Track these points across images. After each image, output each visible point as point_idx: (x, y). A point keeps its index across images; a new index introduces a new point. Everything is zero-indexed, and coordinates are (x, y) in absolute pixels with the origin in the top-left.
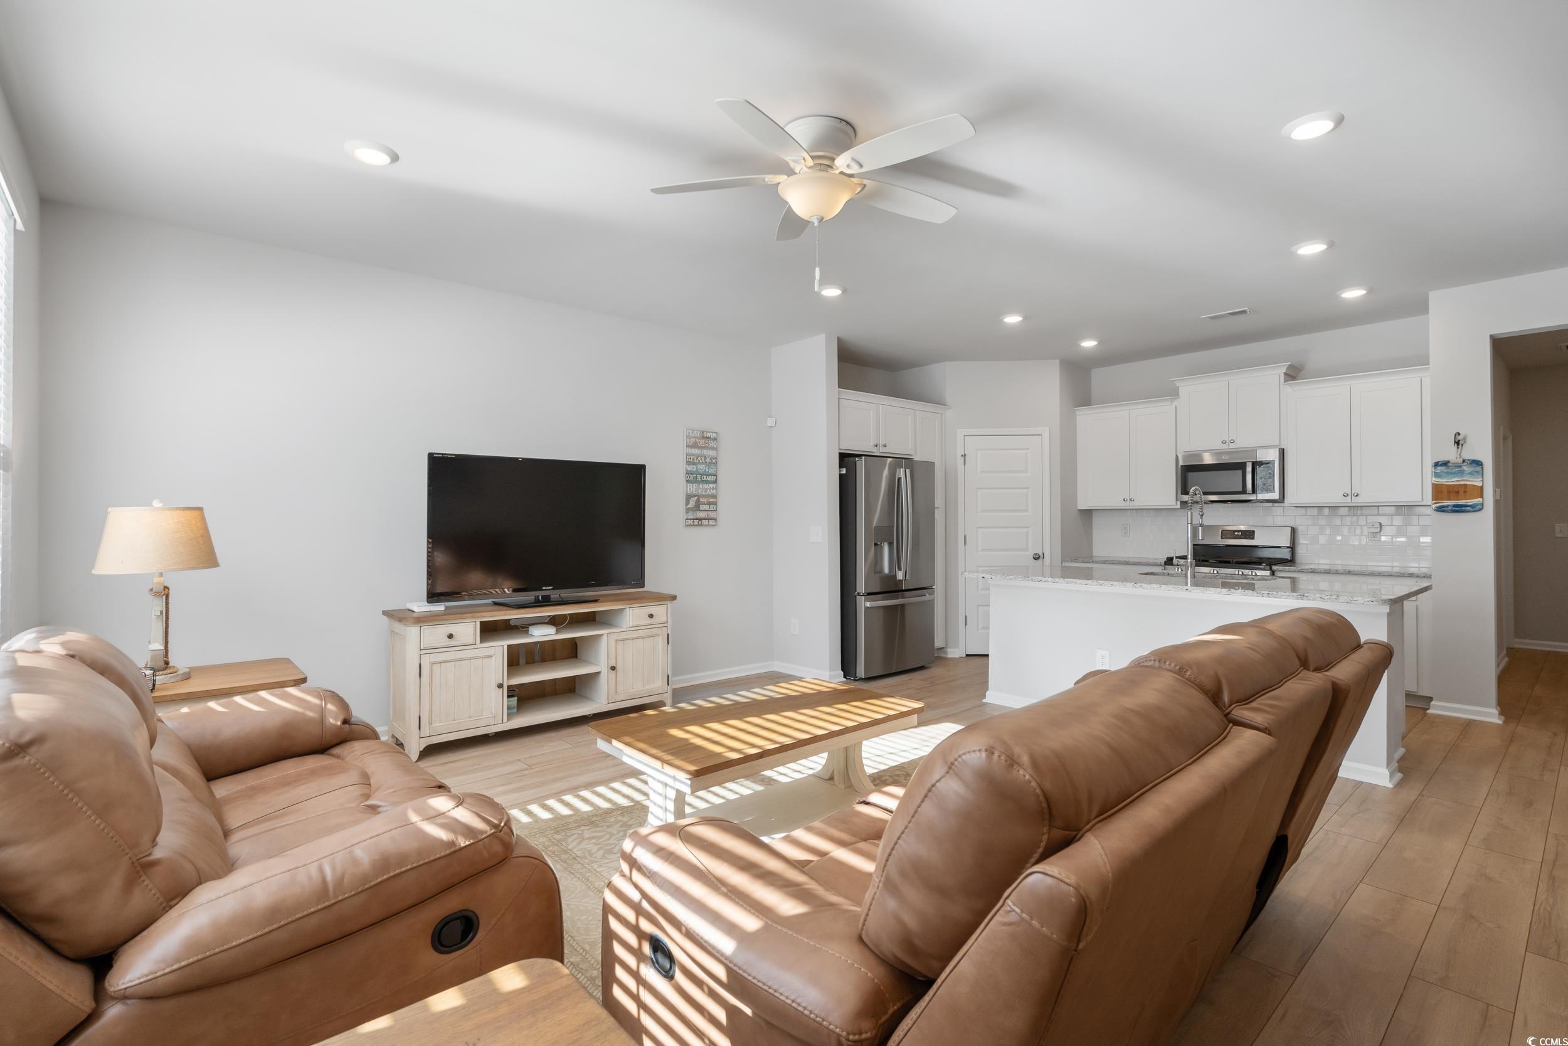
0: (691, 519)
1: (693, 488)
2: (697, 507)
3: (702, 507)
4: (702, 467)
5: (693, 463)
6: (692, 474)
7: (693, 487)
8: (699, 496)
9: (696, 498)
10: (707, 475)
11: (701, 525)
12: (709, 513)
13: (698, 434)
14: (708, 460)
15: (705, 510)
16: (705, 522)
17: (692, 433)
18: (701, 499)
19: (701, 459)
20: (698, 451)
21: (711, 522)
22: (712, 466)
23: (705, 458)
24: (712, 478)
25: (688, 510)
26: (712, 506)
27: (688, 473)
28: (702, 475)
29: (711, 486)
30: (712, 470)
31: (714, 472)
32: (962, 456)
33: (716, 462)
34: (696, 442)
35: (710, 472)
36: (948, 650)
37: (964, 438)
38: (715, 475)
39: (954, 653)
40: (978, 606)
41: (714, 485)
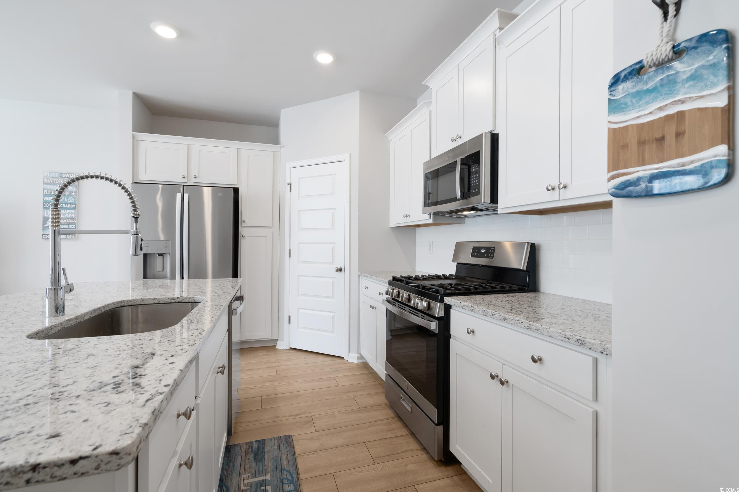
13: (57, 175)
29: (70, 211)
30: (72, 201)
31: (73, 202)
32: (288, 184)
33: (76, 195)
34: (53, 181)
35: (69, 201)
36: (278, 342)
37: (291, 169)
38: (74, 204)
39: (282, 345)
40: (299, 309)
41: (73, 211)
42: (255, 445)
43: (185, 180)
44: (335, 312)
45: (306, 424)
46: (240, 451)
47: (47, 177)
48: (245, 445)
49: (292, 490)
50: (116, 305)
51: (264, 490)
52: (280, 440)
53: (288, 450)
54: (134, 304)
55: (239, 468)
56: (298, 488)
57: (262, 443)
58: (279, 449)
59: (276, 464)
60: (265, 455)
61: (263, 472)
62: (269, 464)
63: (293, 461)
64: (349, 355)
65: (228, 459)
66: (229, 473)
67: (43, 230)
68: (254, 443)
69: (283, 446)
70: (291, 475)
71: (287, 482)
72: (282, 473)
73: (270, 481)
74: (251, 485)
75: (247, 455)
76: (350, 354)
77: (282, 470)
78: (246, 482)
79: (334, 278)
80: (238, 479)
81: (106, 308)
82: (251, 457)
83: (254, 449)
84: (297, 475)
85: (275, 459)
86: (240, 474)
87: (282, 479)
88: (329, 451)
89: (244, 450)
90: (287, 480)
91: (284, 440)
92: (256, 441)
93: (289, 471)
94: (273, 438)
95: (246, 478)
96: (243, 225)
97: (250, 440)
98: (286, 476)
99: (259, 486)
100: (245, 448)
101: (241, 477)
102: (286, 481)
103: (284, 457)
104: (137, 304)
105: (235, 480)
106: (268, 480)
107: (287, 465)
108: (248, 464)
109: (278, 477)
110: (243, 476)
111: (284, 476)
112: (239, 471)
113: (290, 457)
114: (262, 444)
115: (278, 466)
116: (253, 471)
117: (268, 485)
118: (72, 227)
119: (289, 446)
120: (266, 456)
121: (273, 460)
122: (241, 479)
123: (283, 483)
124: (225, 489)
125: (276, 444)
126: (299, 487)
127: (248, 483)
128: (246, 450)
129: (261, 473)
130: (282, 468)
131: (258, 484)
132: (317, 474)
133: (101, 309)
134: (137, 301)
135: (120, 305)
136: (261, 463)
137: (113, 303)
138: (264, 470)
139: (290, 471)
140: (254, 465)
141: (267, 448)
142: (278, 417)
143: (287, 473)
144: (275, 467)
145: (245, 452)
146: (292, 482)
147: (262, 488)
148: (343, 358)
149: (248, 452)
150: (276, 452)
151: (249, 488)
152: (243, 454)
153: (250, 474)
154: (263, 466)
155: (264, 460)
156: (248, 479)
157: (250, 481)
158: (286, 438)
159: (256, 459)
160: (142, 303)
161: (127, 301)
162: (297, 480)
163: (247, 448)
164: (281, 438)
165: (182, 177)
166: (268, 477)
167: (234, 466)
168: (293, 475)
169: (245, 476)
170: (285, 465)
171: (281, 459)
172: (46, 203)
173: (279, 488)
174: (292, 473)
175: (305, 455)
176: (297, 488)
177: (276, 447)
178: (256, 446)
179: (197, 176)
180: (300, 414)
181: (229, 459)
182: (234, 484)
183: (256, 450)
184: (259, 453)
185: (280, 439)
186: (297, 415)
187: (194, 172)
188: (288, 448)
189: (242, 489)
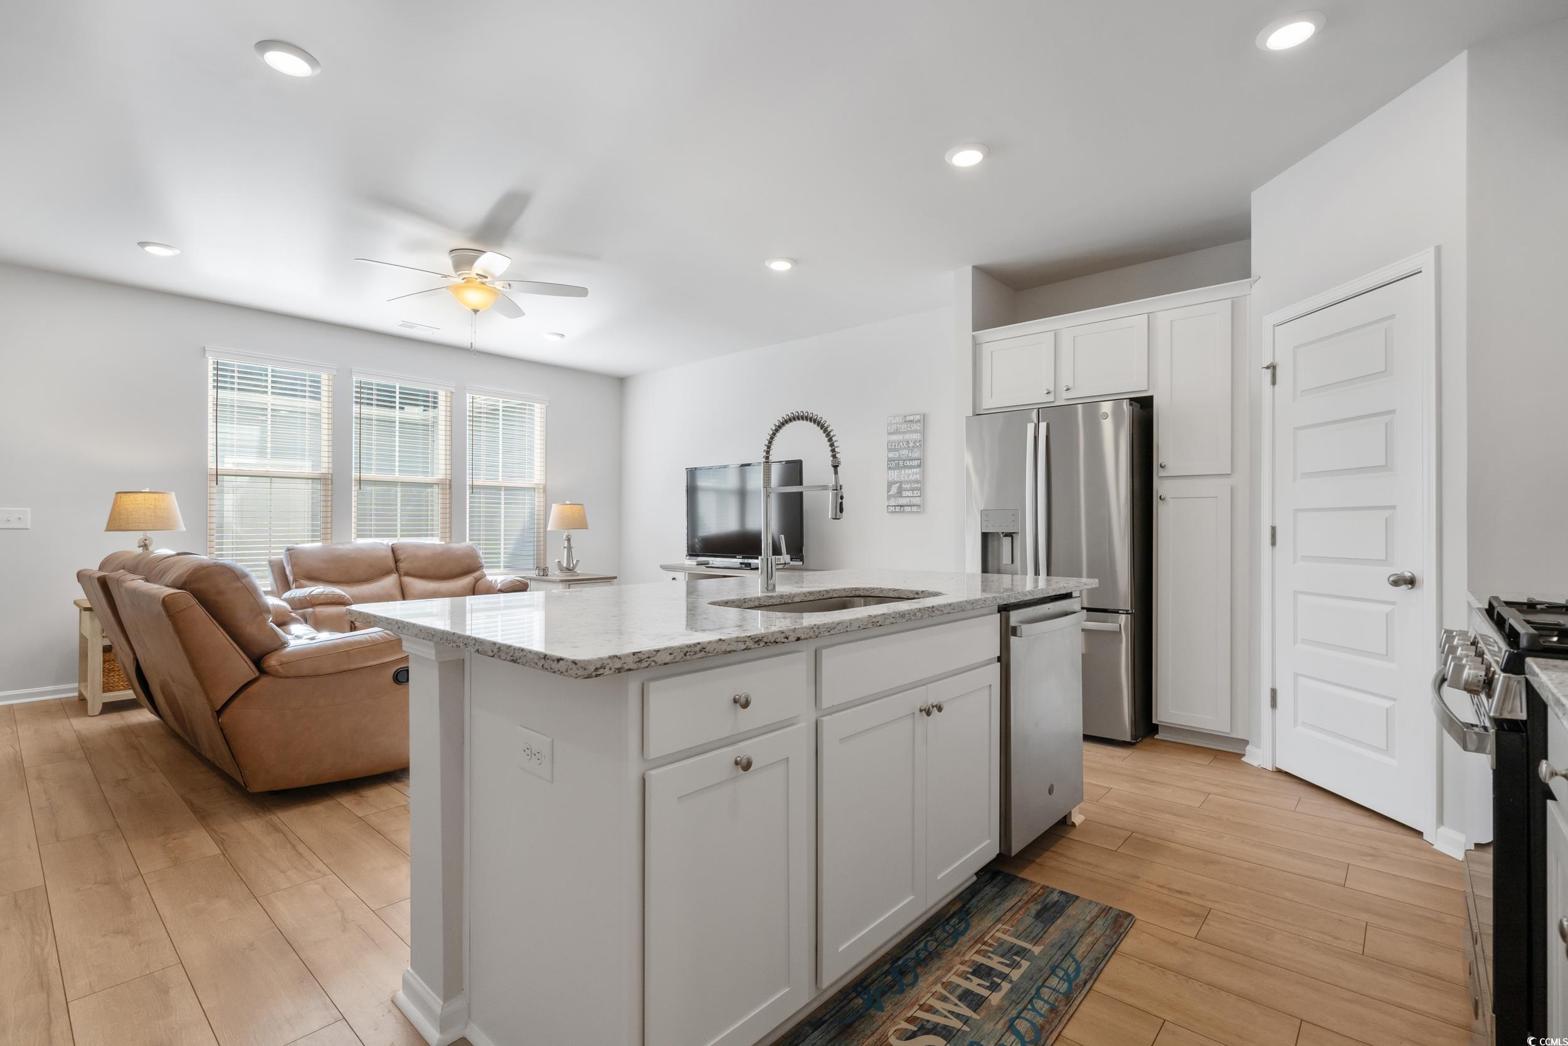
0: (892, 506)
1: (894, 475)
2: (900, 493)
3: (905, 494)
4: (905, 452)
5: (895, 450)
6: (894, 461)
7: (894, 473)
8: (901, 482)
9: (898, 484)
10: (910, 460)
11: (904, 512)
12: (912, 499)
13: (900, 420)
14: (911, 444)
15: (908, 496)
16: (907, 509)
17: (894, 419)
18: (903, 485)
19: (903, 445)
20: (900, 437)
21: (914, 509)
22: (916, 450)
23: (908, 442)
24: (916, 463)
25: (889, 497)
26: (915, 492)
27: (890, 460)
28: (904, 460)
29: (914, 470)
30: (916, 455)
31: (918, 456)
32: (1268, 368)
33: (920, 445)
34: (897, 429)
35: (913, 456)
36: (1248, 748)
37: (1274, 329)
38: (919, 460)
39: (1257, 757)
40: (1296, 675)
41: (918, 470)
42: (1055, 897)
43: (1051, 398)
44: (1394, 699)
45: (1185, 916)
46: (1024, 891)
47: (890, 424)
48: (1038, 888)
49: (1061, 991)
50: (849, 593)
51: (1016, 962)
52: (1105, 912)
53: (1107, 933)
54: (872, 594)
55: (1003, 912)
56: (1073, 996)
57: (1068, 900)
58: (1092, 923)
59: (1065, 940)
60: (1058, 918)
61: (1034, 938)
62: (1055, 932)
63: (1100, 954)
64: (1438, 830)
65: (998, 892)
66: (985, 910)
67: (888, 499)
68: (1056, 893)
69: (1102, 923)
70: (1078, 970)
71: (1061, 976)
72: (1064, 959)
73: (1035, 956)
74: (1002, 944)
75: (1032, 902)
76: (1442, 829)
77: (1068, 955)
78: (999, 935)
79: (1394, 603)
80: (990, 925)
81: (831, 594)
82: (1034, 908)
83: (1047, 901)
84: (1088, 977)
85: (1070, 934)
86: (999, 920)
87: (1058, 965)
88: (1193, 983)
89: (1032, 894)
90: (1063, 973)
91: (1112, 914)
92: (1062, 893)
93: (1078, 964)
94: (1096, 902)
95: (1002, 931)
96: (1162, 473)
97: (1052, 885)
98: (1067, 967)
99: (1012, 952)
100: (1036, 892)
101: (997, 925)
102: (1061, 974)
103: (1089, 939)
104: (876, 595)
105: (987, 922)
106: (1033, 952)
107: (1083, 952)
108: (1021, 915)
109: (1054, 959)
110: (1000, 925)
111: (1065, 965)
112: (1000, 915)
113: (1100, 946)
114: (1067, 902)
115: (1066, 945)
116: (1021, 929)
117: (1026, 960)
118: (917, 493)
119: (1114, 929)
120: (1059, 921)
121: (1066, 931)
122: (995, 927)
123: (1053, 972)
124: (963, 926)
125: (1094, 913)
126: (1075, 996)
127: (999, 938)
128: (1035, 894)
129: (1031, 937)
130: (1071, 952)
131: (1014, 949)
132: (1130, 1000)
133: (822, 593)
134: (876, 590)
135: (854, 593)
136: (1042, 925)
137: (844, 589)
138: (1039, 936)
139: (1081, 964)
140: (1029, 920)
141: (1072, 910)
142: (1138, 877)
143: (1074, 963)
144: (1061, 944)
145: (1030, 897)
146: (1070, 981)
147: (1014, 957)
148: (1420, 834)
149: (1035, 900)
150: (1082, 925)
151: (997, 945)
152: (1026, 898)
153: (1012, 929)
154: (1042, 930)
155: (1050, 924)
156: (1005, 934)
157: (1006, 937)
158: (1118, 914)
159: (1038, 915)
160: (881, 595)
161: (864, 589)
162: (1081, 983)
163: (1039, 893)
164: (1110, 911)
165: (1046, 392)
166: (1037, 950)
167: (999, 905)
168: (1081, 974)
169: (1004, 927)
170: (1079, 951)
171: (1081, 939)
172: (890, 461)
173: (1040, 974)
174: (1082, 969)
175: (1134, 960)
176: (1071, 994)
177: (1088, 918)
178: (1056, 899)
179: (1070, 386)
180: (1188, 894)
181: (1000, 893)
182: (980, 927)
183: (1050, 903)
184: (1052, 910)
185: (1106, 910)
186: (1180, 892)
187: (1066, 380)
188: (1108, 931)
189: (986, 939)
